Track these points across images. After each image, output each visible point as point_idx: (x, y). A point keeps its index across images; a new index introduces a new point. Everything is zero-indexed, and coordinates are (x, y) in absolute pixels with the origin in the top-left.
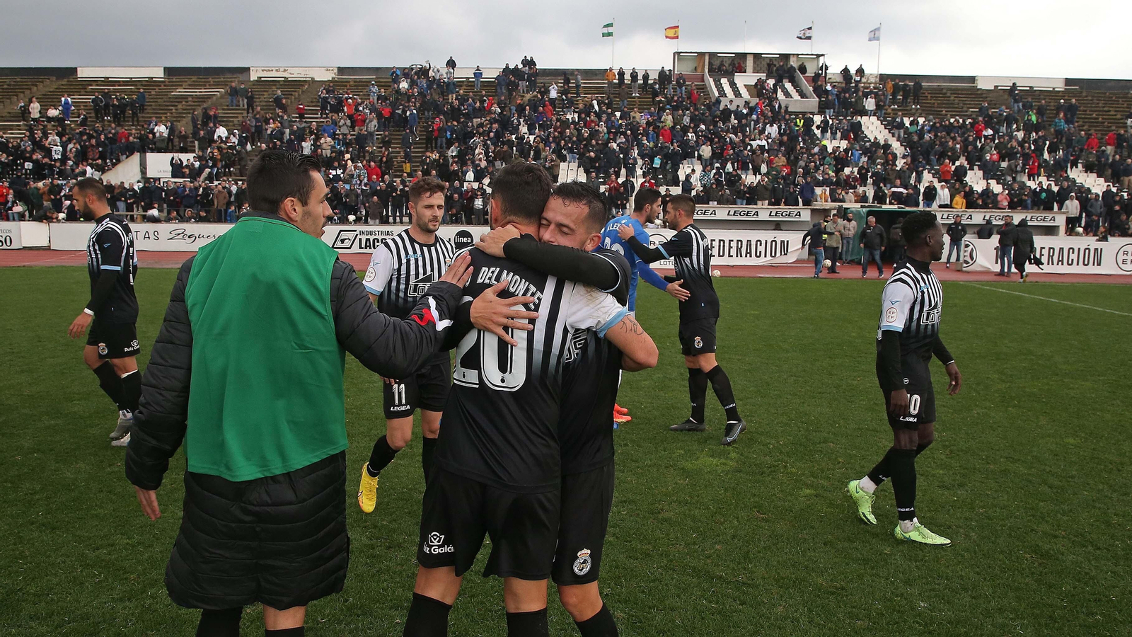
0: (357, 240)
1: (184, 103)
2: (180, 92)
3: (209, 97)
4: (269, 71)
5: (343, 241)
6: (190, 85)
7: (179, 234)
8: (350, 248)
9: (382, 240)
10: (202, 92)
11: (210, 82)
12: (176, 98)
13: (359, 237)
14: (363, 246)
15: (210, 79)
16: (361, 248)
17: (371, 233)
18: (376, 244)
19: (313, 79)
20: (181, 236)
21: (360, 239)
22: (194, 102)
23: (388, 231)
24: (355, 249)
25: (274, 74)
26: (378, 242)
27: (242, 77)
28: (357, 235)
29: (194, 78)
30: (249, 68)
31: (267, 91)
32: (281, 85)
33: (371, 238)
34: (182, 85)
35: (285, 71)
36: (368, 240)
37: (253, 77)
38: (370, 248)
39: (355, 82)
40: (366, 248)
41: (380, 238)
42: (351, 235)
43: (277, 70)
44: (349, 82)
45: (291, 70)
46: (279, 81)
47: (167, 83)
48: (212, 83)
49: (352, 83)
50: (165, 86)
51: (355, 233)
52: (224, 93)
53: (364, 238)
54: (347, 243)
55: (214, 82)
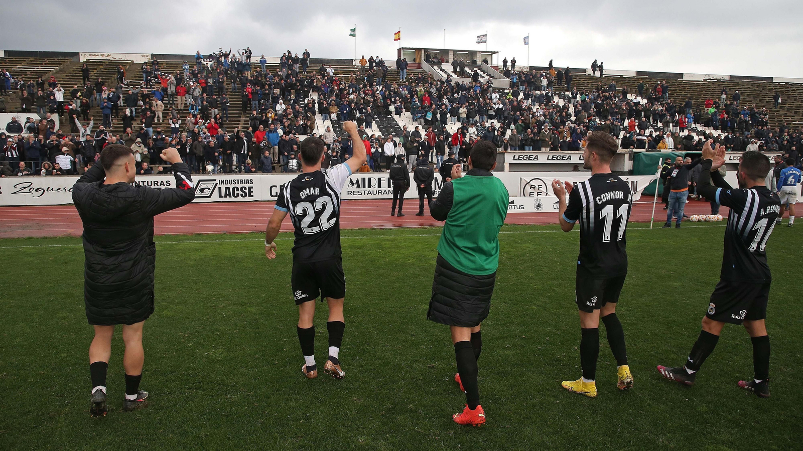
0: (217, 189)
1: (23, 76)
2: (19, 68)
3: (46, 72)
4: (95, 55)
5: (202, 190)
6: (28, 63)
7: (25, 188)
8: (209, 197)
9: (242, 188)
10: (40, 68)
11: (46, 61)
12: (16, 72)
13: (218, 186)
14: (223, 194)
15: (46, 60)
16: (220, 196)
17: (230, 182)
18: (236, 192)
19: (132, 61)
20: (27, 190)
21: (220, 189)
22: (32, 75)
23: (248, 180)
24: (215, 197)
25: (100, 57)
26: (238, 190)
27: (74, 59)
28: (216, 184)
29: (32, 59)
30: (78, 54)
31: (96, 69)
32: (107, 65)
33: (231, 186)
34: (21, 63)
35: (108, 56)
36: (227, 189)
37: (82, 59)
38: (230, 197)
39: (167, 64)
40: (226, 197)
41: (239, 186)
42: (211, 185)
43: (101, 55)
44: (162, 64)
45: (113, 55)
46: (105, 62)
47: (7, 62)
48: (47, 62)
49: (165, 65)
50: (5, 63)
51: (215, 182)
52: (58, 70)
53: (223, 187)
54: (207, 193)
55: (49, 61)
